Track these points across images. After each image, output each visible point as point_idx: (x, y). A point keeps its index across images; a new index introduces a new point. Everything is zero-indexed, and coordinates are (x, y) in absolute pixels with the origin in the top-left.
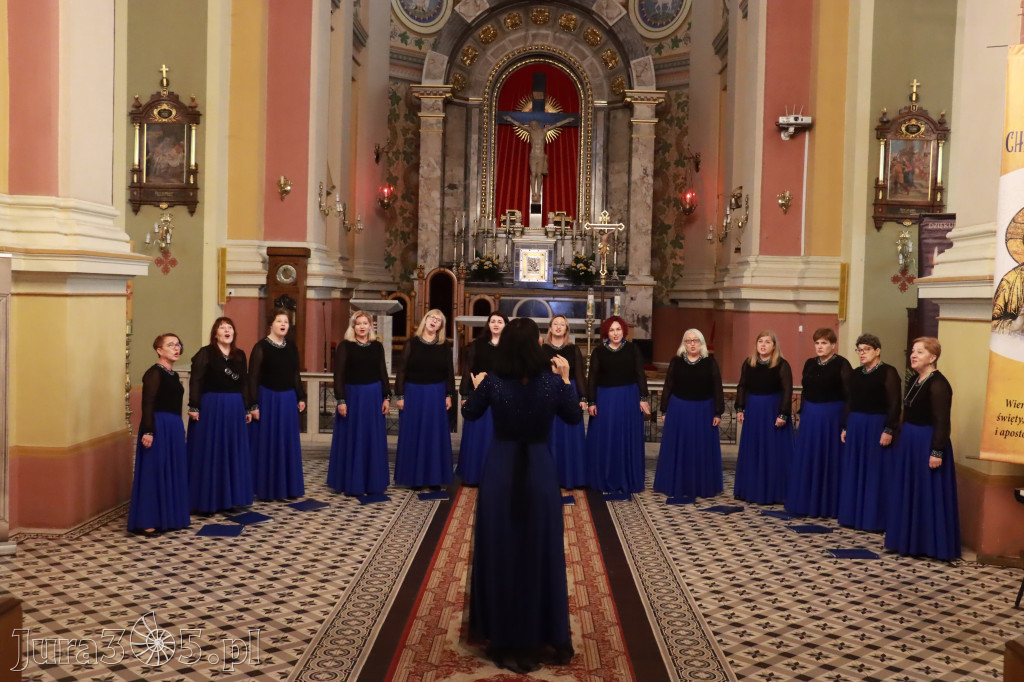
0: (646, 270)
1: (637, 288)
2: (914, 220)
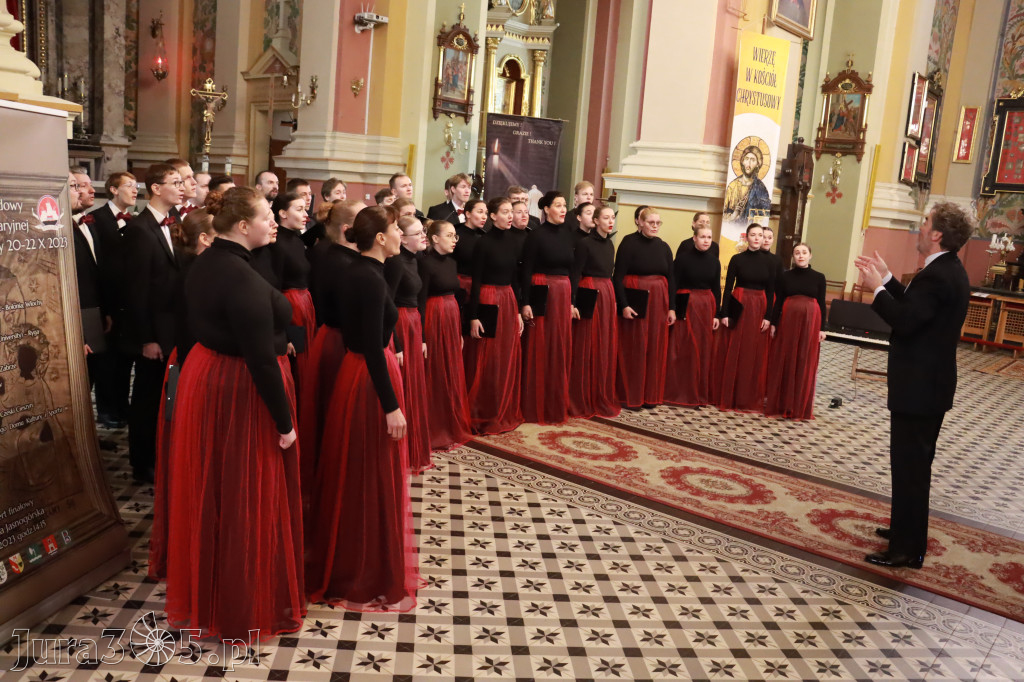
0: (120, 130)
1: (112, 148)
2: (457, 114)
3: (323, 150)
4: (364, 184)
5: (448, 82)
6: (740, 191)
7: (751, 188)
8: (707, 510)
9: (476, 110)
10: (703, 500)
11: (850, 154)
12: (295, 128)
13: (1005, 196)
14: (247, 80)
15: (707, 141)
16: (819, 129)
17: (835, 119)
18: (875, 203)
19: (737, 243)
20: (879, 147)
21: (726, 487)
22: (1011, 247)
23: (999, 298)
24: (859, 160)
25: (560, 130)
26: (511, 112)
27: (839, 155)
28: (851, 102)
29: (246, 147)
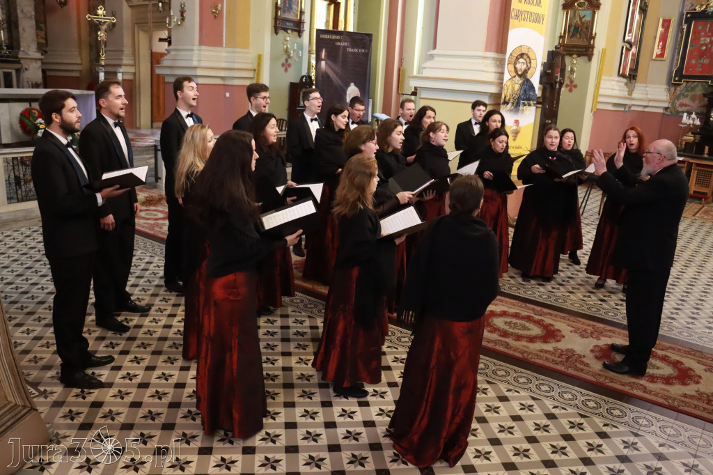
0: (34, 47)
1: (29, 61)
2: (293, 30)
3: (192, 60)
4: (224, 85)
5: (284, 6)
6: (513, 88)
7: (522, 85)
8: (515, 350)
9: (306, 27)
10: (510, 341)
11: (584, 55)
12: (170, 43)
13: (690, 84)
14: (131, 6)
15: (487, 49)
16: (561, 37)
17: (572, 29)
18: (601, 92)
19: (511, 127)
20: (605, 49)
21: (525, 328)
22: (698, 122)
23: (691, 161)
24: (590, 60)
25: (371, 41)
26: (331, 28)
27: (575, 56)
28: (584, 16)
29: (133, 58)
